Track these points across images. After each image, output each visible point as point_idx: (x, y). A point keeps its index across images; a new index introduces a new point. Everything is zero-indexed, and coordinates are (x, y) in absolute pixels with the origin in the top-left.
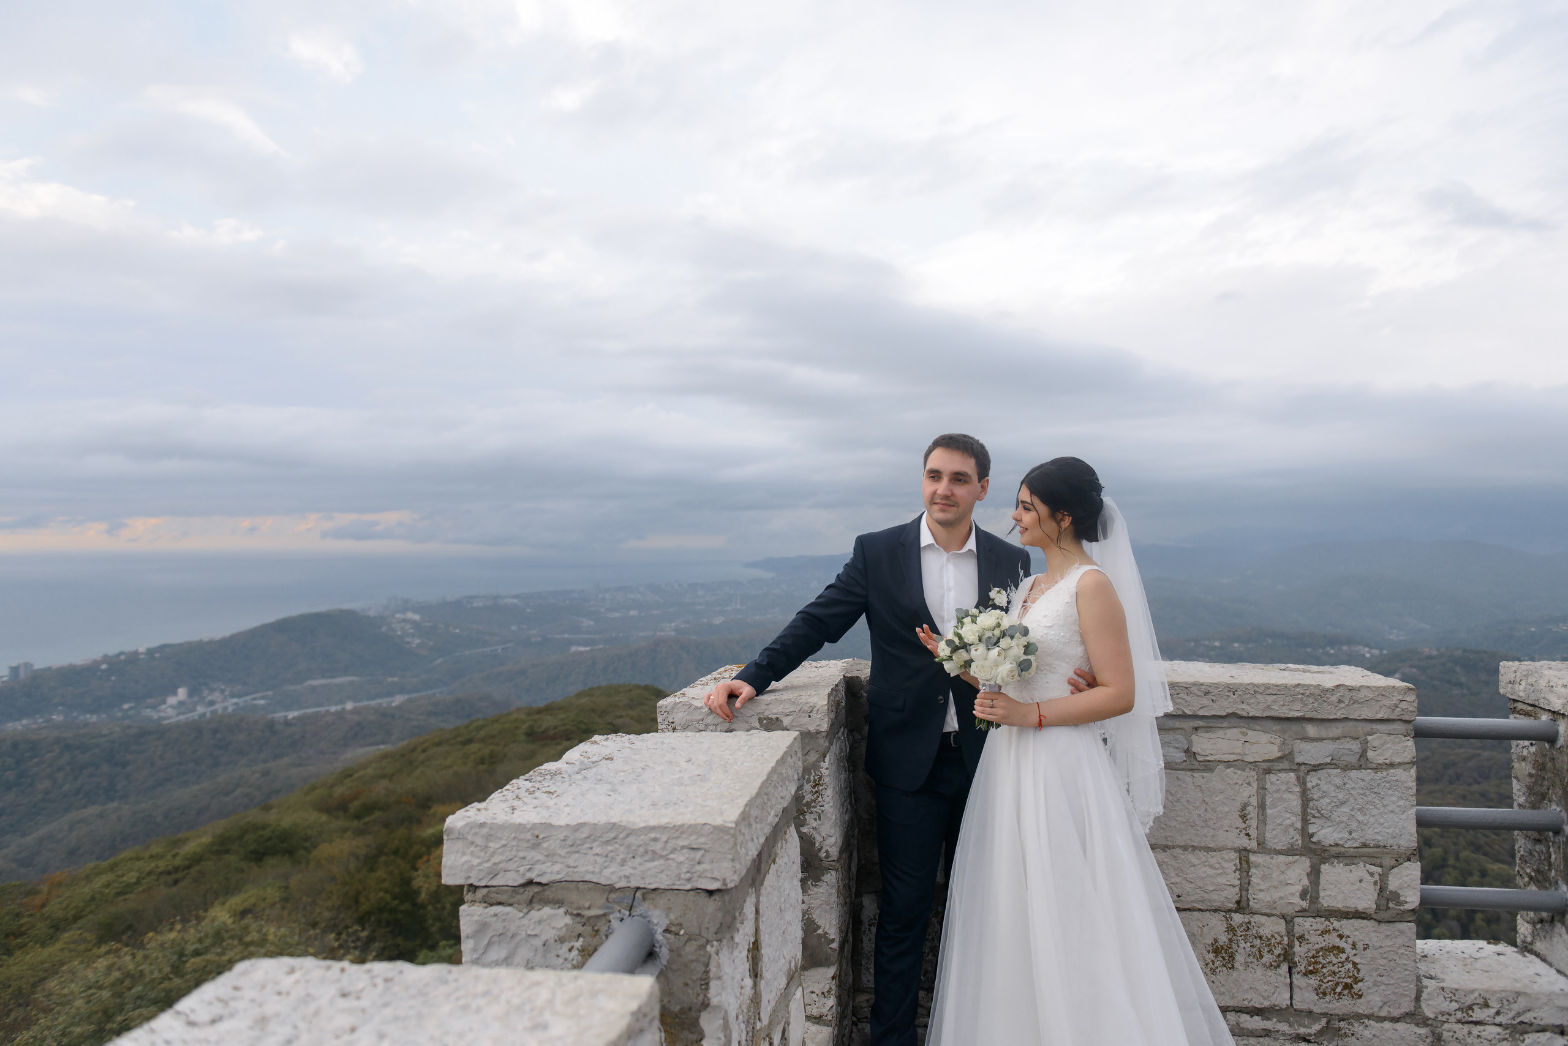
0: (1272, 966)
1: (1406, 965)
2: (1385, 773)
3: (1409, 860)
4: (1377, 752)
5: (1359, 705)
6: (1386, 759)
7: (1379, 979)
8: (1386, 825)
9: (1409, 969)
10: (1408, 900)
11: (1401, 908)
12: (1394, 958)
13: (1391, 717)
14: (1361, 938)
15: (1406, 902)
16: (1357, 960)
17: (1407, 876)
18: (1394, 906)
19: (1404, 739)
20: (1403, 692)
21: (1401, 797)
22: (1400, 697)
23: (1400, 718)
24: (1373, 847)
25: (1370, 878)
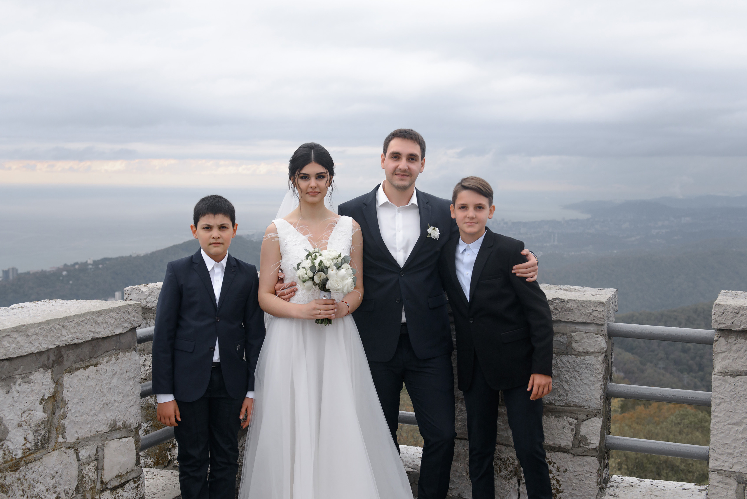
0: (506, 478)
1: (590, 484)
2: (582, 358)
3: (595, 416)
4: (578, 344)
5: (568, 312)
6: (584, 349)
7: (573, 492)
8: (581, 392)
9: (592, 487)
10: (592, 442)
11: (588, 447)
12: (583, 479)
13: (587, 321)
14: (562, 464)
15: (591, 444)
16: (559, 478)
17: (593, 426)
18: (583, 445)
19: (595, 336)
20: (595, 305)
21: (592, 375)
22: (593, 308)
23: (593, 322)
24: (573, 406)
25: (569, 426)
